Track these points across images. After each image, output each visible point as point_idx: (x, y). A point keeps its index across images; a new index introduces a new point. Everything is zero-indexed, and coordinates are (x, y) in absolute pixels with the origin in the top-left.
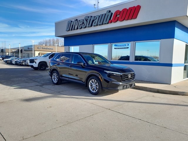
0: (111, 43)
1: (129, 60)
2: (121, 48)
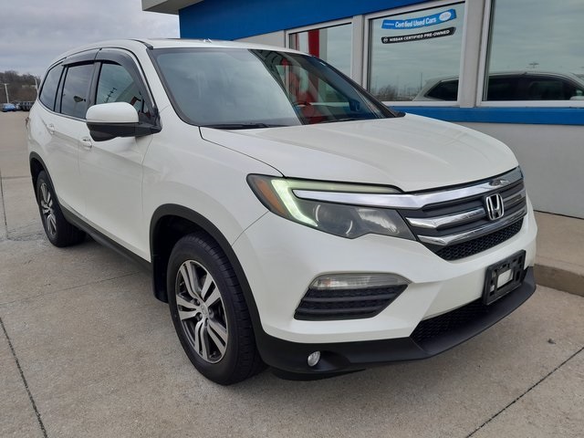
0: (364, 14)
1: (456, 99)
2: (414, 38)
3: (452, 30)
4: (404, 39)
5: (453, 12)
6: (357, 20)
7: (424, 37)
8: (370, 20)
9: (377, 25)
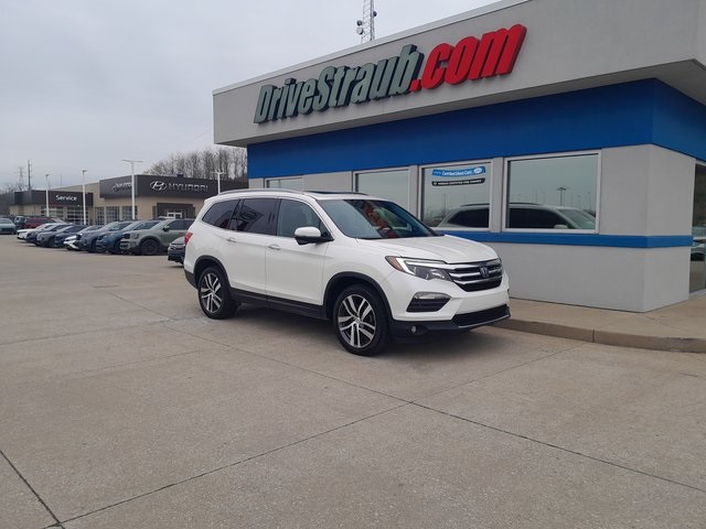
0: (418, 165)
1: (487, 226)
2: (457, 183)
3: (483, 180)
4: (449, 183)
5: (483, 168)
6: (413, 168)
7: (463, 182)
8: (423, 169)
9: (429, 172)
